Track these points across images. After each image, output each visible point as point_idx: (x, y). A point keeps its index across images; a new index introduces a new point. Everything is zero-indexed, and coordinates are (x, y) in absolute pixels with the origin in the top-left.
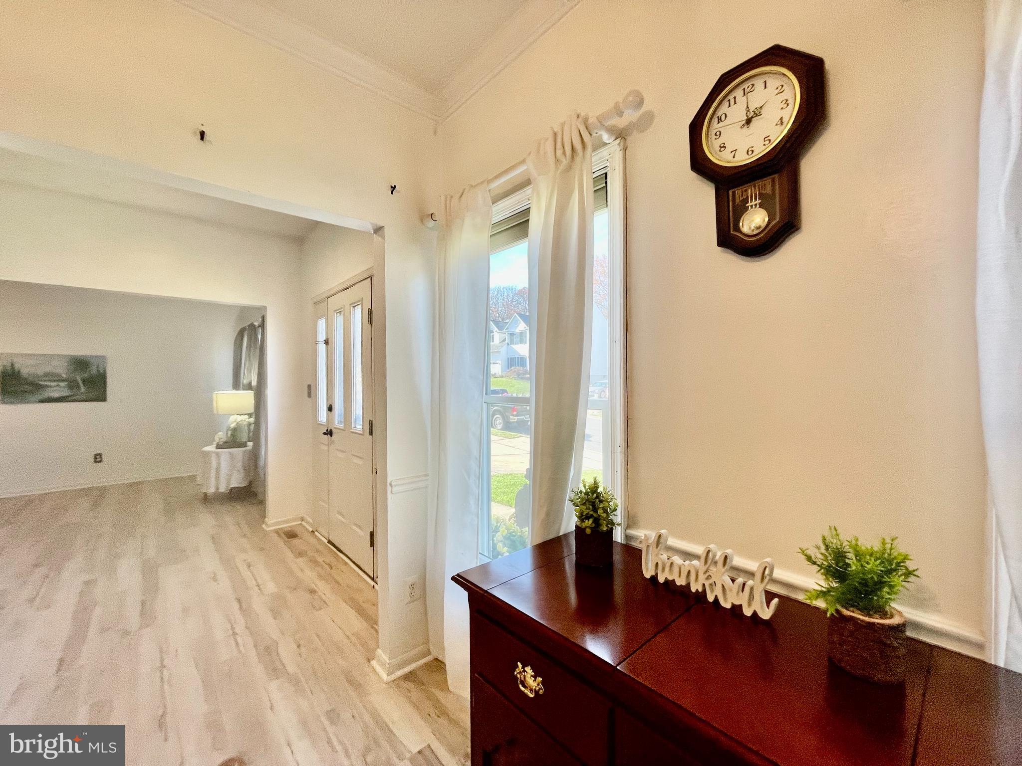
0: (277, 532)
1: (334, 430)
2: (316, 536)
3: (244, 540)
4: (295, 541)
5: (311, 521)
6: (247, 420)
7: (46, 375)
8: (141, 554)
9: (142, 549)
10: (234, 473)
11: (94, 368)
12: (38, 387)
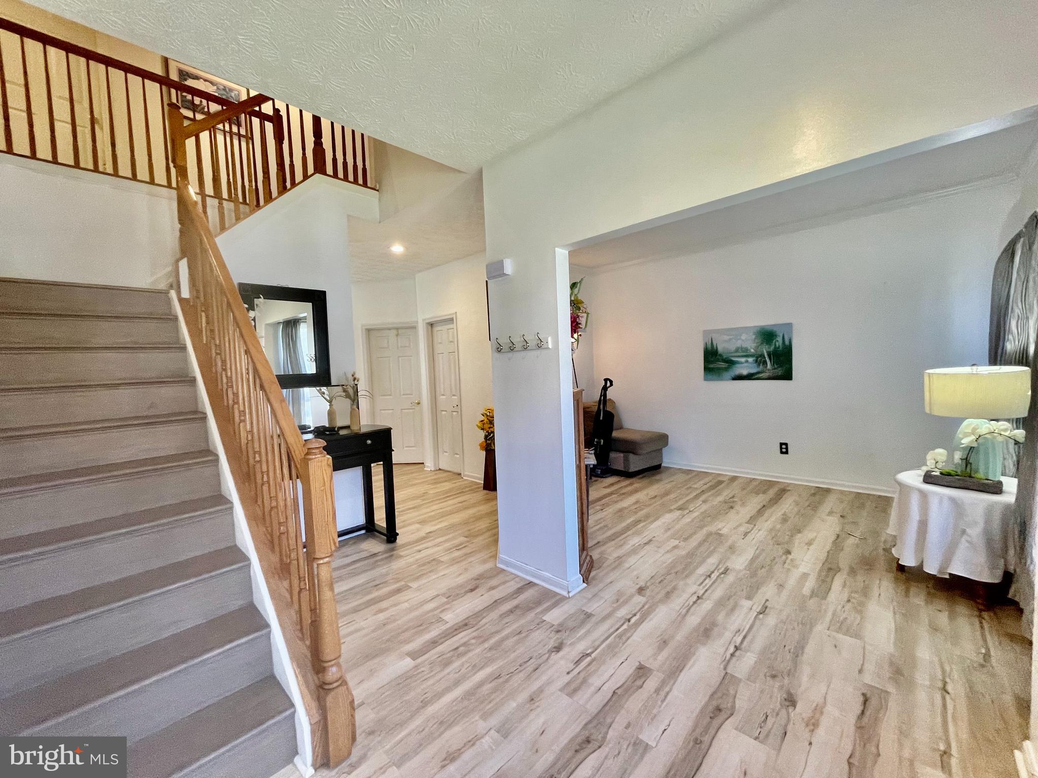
6: (1007, 433)
7: (737, 350)
8: (732, 655)
9: (742, 642)
10: (963, 545)
11: (780, 339)
12: (730, 363)
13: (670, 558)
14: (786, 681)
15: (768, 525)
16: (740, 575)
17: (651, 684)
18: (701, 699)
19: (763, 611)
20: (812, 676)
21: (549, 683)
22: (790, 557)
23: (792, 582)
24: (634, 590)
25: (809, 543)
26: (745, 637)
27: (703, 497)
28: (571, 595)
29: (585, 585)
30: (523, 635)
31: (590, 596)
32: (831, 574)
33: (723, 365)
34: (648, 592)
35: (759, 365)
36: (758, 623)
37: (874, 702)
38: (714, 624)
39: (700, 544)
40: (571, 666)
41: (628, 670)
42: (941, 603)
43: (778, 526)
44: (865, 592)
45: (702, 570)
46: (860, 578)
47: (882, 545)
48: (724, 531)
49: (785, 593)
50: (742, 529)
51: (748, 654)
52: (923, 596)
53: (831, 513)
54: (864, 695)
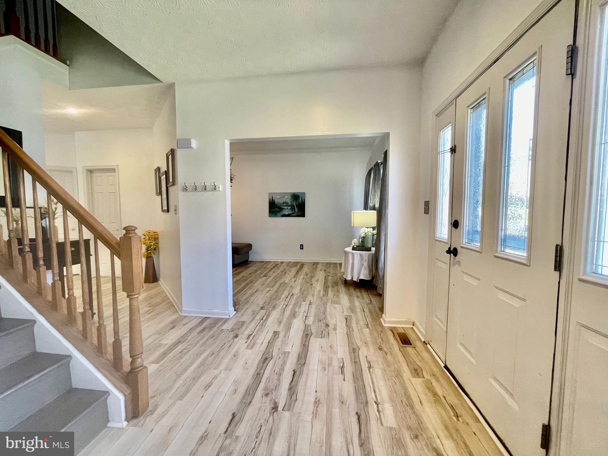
0: (392, 330)
1: (459, 250)
2: (427, 347)
3: (366, 330)
4: (409, 349)
5: (424, 332)
6: (372, 232)
7: (283, 203)
8: (305, 319)
9: (307, 315)
10: (363, 269)
11: (300, 199)
12: (281, 209)
13: (268, 295)
14: (324, 321)
15: (302, 277)
16: (298, 295)
17: (281, 335)
18: (301, 334)
19: (310, 304)
20: (331, 317)
21: (239, 348)
22: (313, 286)
23: (316, 293)
24: (259, 308)
25: (317, 281)
26: (307, 313)
27: (273, 271)
28: (231, 317)
29: (235, 312)
30: (215, 337)
31: (240, 316)
32: (327, 288)
33: (277, 209)
34: (265, 308)
35: (292, 210)
36: (310, 308)
37: (348, 319)
38: (295, 312)
39: (279, 288)
40: (246, 340)
41: (270, 335)
42: (358, 290)
43: (305, 277)
44: (338, 291)
45: (283, 296)
46: (336, 288)
47: (338, 277)
48: (286, 281)
49: (315, 297)
50: (293, 280)
51: (310, 318)
52: (353, 289)
53: (321, 270)
54: (346, 318)
